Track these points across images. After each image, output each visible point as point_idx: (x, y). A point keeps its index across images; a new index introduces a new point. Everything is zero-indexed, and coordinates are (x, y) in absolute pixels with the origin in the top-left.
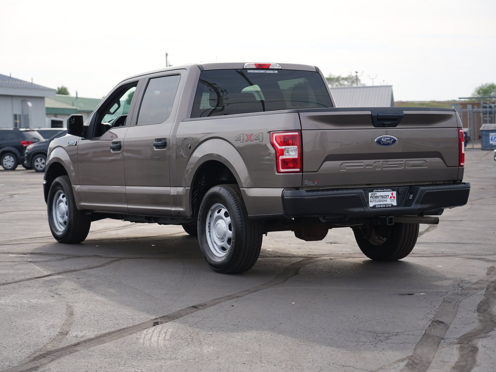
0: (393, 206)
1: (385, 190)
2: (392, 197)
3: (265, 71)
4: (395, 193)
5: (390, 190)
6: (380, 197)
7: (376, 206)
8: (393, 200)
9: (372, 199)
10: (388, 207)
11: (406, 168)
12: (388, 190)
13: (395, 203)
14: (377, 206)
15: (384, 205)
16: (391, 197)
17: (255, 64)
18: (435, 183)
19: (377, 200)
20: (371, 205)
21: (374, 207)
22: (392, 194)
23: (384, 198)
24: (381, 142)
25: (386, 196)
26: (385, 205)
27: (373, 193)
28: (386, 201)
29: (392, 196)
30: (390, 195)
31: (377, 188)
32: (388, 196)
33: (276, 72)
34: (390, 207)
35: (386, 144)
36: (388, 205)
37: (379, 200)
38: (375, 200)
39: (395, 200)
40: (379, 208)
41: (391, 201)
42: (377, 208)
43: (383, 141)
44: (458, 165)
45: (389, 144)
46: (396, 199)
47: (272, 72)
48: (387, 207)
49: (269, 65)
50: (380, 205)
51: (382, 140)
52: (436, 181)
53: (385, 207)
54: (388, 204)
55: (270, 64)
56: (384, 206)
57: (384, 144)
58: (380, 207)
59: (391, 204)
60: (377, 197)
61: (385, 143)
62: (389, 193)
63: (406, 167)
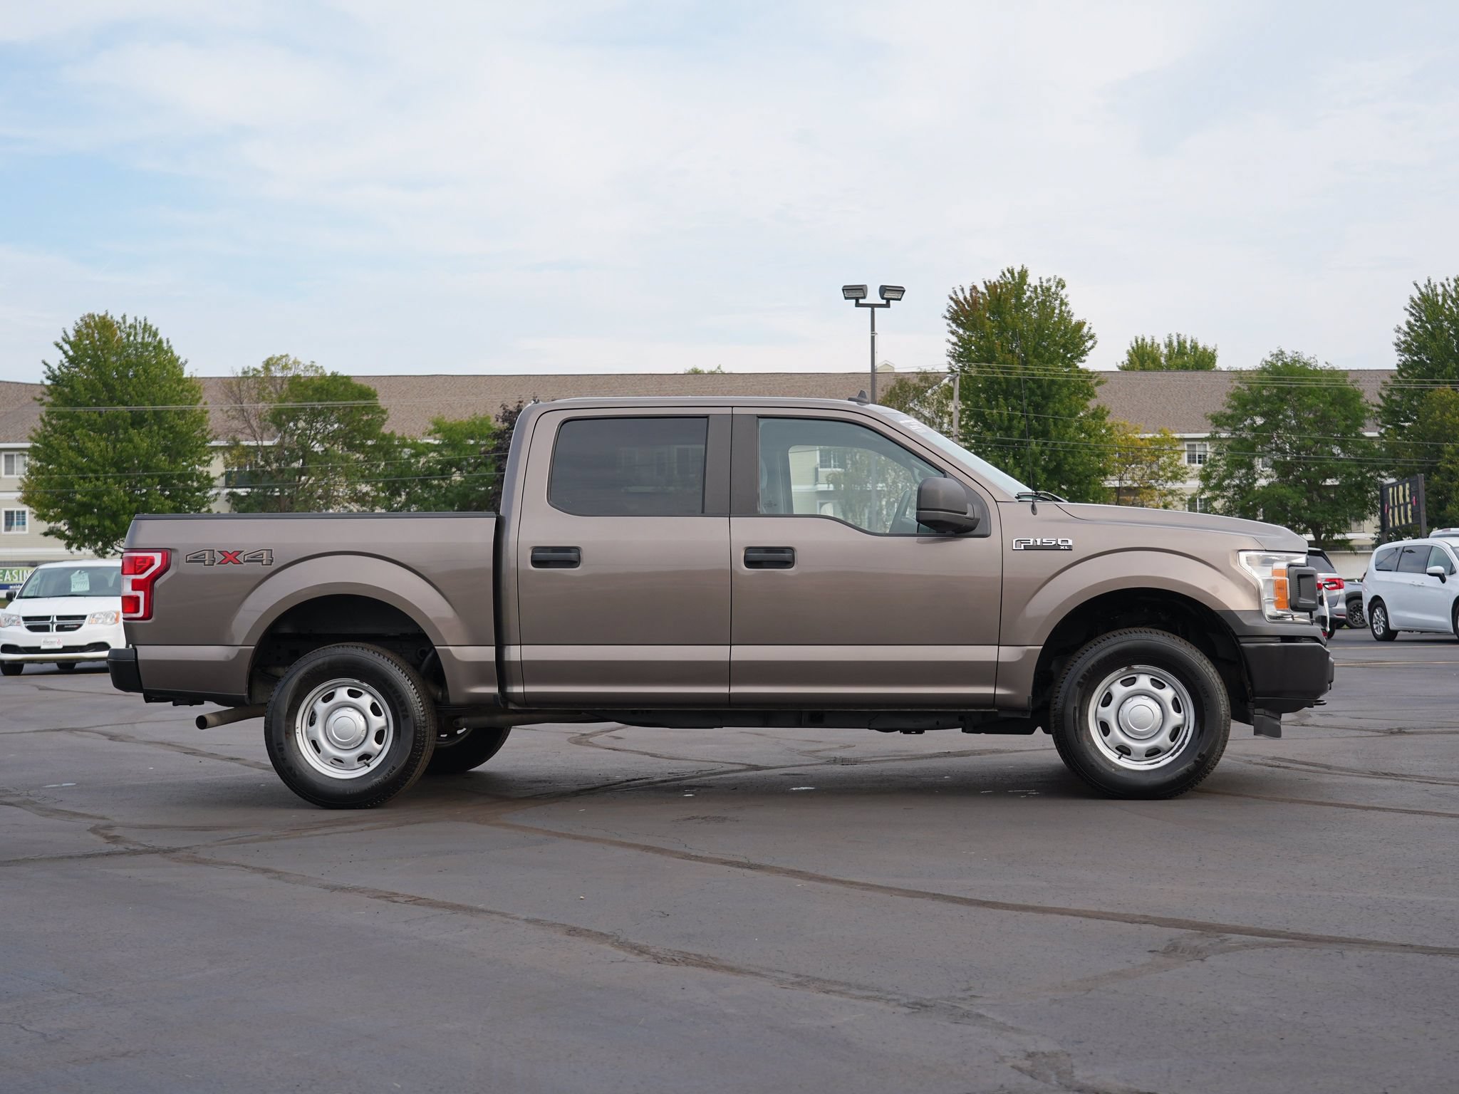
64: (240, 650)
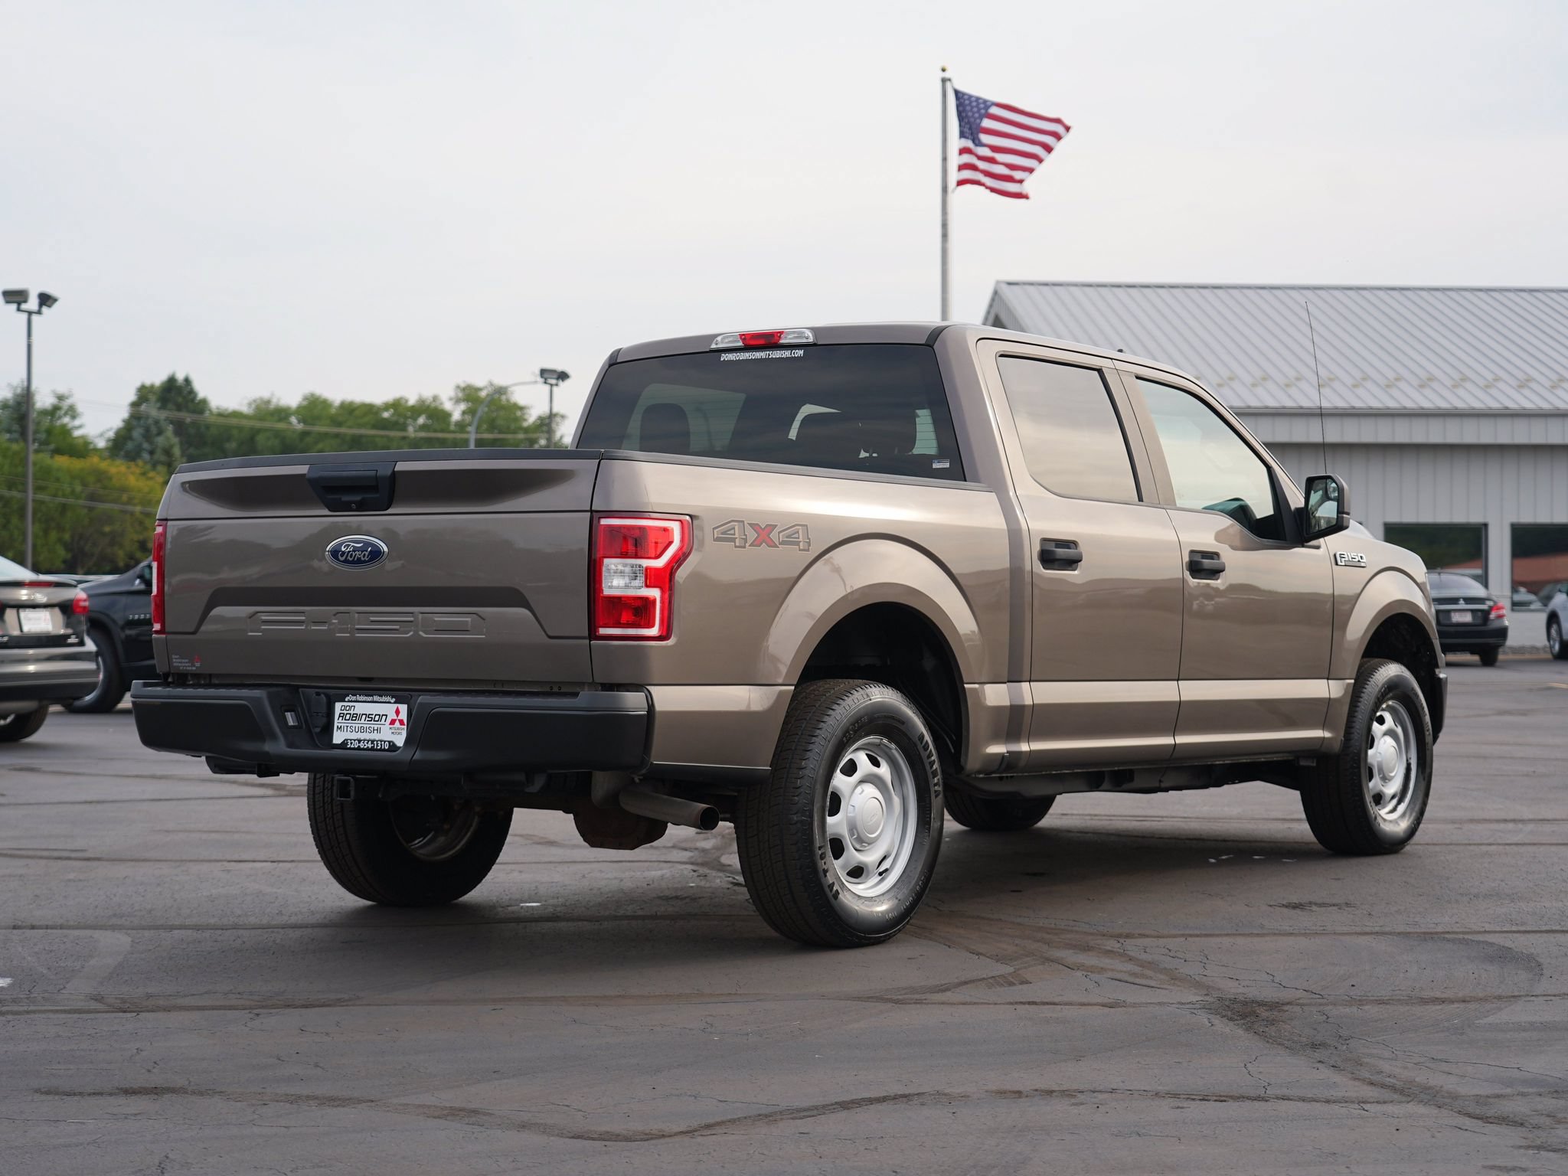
0: (393, 747)
1: (376, 698)
2: (397, 723)
3: (768, 352)
4: (403, 708)
5: (388, 699)
6: (364, 716)
7: (347, 744)
8: (398, 729)
9: (344, 721)
10: (381, 750)
11: (420, 635)
12: (384, 699)
13: (400, 741)
14: (351, 743)
15: (370, 742)
16: (393, 722)
17: (741, 335)
18: (560, 688)
19: (354, 725)
20: (338, 738)
21: (343, 745)
22: (397, 712)
23: (372, 722)
24: (340, 557)
25: (379, 715)
26: (373, 742)
27: (345, 704)
28: (378, 730)
29: (396, 718)
30: (392, 716)
31: (356, 691)
32: (384, 717)
33: (800, 353)
34: (384, 750)
35: (353, 562)
36: (381, 745)
37: (360, 725)
38: (350, 725)
39: (404, 729)
40: (354, 749)
41: (393, 733)
42: (350, 749)
43: (344, 553)
44: (586, 634)
45: (359, 561)
46: (405, 727)
47: (786, 354)
48: (377, 750)
49: (779, 334)
50: (359, 741)
51: (341, 551)
52: (560, 684)
53: (372, 749)
54: (381, 741)
55: (781, 333)
56: (370, 746)
57: (346, 561)
58: (359, 748)
59: (389, 742)
60: (355, 717)
61: (351, 559)
62: (388, 708)
63: (421, 633)
64: (781, 693)
